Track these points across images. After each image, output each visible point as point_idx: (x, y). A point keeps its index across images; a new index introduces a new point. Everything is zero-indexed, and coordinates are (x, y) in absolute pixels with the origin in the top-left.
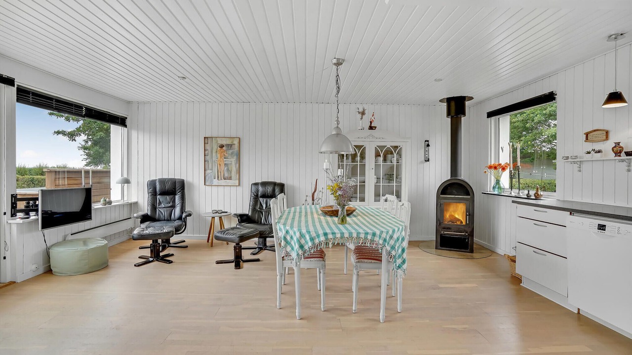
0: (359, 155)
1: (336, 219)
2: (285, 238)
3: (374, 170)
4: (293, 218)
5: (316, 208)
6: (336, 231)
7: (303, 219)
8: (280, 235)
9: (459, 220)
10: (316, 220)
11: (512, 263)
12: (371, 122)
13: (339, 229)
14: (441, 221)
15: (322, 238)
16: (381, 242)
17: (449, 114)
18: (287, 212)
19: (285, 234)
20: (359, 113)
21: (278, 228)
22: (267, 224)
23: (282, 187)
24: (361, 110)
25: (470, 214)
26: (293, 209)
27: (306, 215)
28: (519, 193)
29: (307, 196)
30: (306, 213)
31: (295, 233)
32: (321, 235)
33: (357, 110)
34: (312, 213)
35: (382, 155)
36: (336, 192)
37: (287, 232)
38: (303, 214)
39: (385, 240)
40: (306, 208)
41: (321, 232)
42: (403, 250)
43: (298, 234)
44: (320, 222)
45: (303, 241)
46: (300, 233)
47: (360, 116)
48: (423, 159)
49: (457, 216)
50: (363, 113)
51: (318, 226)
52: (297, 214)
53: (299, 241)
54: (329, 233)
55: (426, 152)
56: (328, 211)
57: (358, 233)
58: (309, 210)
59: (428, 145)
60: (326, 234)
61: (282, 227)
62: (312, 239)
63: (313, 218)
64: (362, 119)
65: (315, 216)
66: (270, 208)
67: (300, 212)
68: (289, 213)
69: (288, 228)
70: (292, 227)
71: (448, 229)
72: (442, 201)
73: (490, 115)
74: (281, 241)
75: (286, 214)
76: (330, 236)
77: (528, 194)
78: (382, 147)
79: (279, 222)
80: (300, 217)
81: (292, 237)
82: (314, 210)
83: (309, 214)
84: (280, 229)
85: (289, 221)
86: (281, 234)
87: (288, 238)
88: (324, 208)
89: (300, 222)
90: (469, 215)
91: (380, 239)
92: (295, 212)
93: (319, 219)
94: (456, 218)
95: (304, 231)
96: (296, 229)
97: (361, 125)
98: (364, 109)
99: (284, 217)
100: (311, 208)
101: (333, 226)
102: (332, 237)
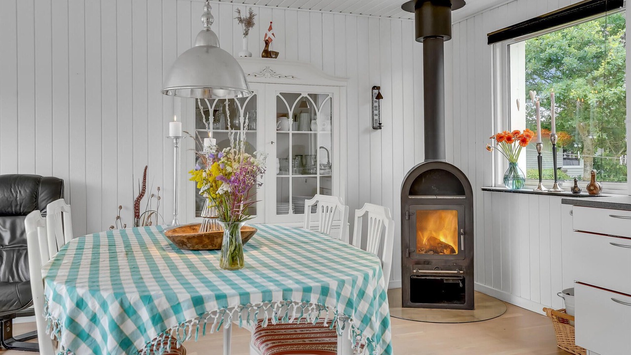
0: (242, 112)
1: (214, 258)
2: (73, 324)
3: (275, 145)
4: (95, 263)
5: (151, 234)
6: (226, 289)
7: (122, 261)
8: (55, 314)
9: (447, 246)
10: (161, 264)
11: (561, 325)
12: (267, 43)
13: (233, 285)
14: (412, 249)
15: (189, 314)
16: (341, 308)
17: (420, 34)
18: (73, 247)
19: (72, 311)
20: (241, 20)
21: (50, 295)
22: (15, 283)
23: (55, 188)
24: (245, 15)
25: (466, 231)
26: (89, 239)
27: (129, 252)
28: (555, 187)
29: (121, 207)
30: (128, 246)
31: (104, 305)
32: (184, 306)
33: (237, 15)
34: (143, 245)
35: (291, 114)
36: (215, 186)
37: (80, 304)
38: (120, 249)
39: (349, 304)
40: (124, 235)
41: (184, 297)
42: (384, 324)
43: (114, 309)
44: (173, 268)
45: (129, 327)
46: (122, 304)
47: (242, 27)
48: (369, 124)
49: (442, 239)
50: (249, 23)
51: (172, 281)
52: (104, 250)
53: (117, 329)
54: (209, 297)
55: (376, 110)
56: (189, 238)
57: (287, 291)
58: (133, 240)
59: (379, 97)
60: (198, 302)
61: (63, 290)
62: (158, 319)
63: (149, 258)
64: (246, 34)
65: (155, 252)
66: (25, 241)
67: (112, 245)
68: (80, 248)
69: (81, 291)
70: (94, 288)
71: (426, 263)
72: (413, 208)
73: (494, 38)
74: (60, 331)
75: (71, 252)
76: (212, 306)
77: (576, 186)
78: (291, 97)
79: (52, 278)
80: (113, 257)
81: (94, 319)
82: (146, 238)
83: (136, 248)
84: (58, 298)
85: (84, 273)
86: (60, 312)
87: (83, 321)
88: (174, 231)
89: (115, 271)
90: (465, 234)
91: (338, 301)
92: (96, 246)
93: (166, 259)
94: (441, 243)
95: (133, 297)
96: (106, 294)
97: (244, 48)
98: (251, 13)
99: (67, 261)
100: (138, 235)
101: (211, 276)
102: (216, 309)
